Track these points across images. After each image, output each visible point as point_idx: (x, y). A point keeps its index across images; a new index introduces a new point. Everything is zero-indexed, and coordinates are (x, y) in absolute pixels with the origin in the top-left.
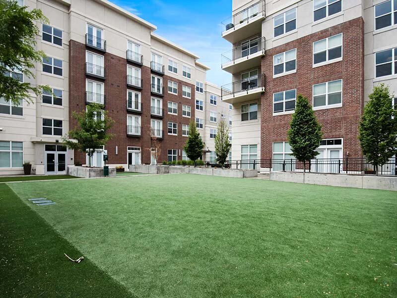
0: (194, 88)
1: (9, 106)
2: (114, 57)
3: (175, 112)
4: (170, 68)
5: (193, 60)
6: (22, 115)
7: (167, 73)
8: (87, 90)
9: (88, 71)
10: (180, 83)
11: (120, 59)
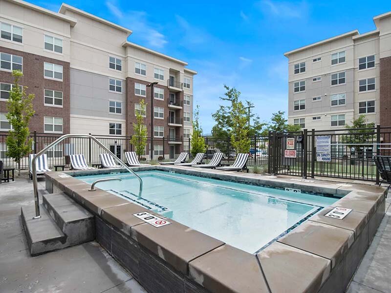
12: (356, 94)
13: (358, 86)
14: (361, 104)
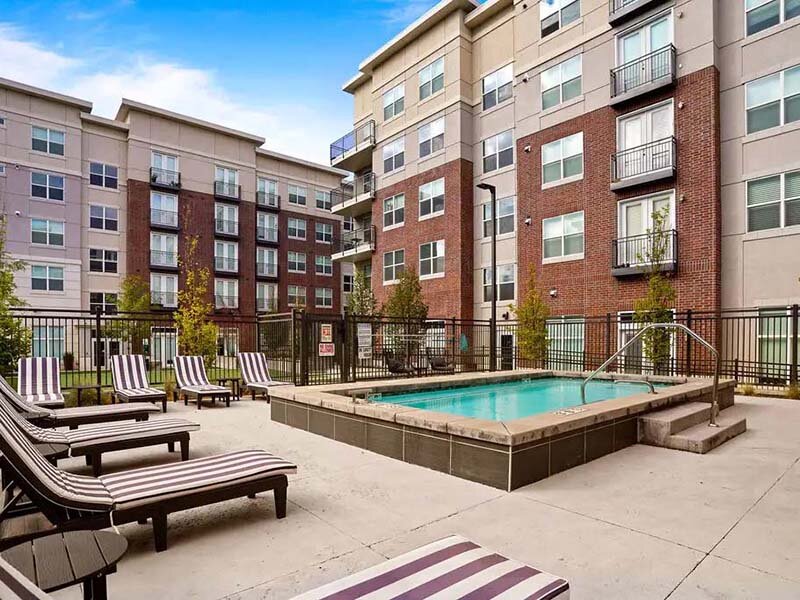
0: (340, 225)
1: (45, 280)
2: (194, 195)
3: (301, 267)
4: (293, 199)
5: (337, 179)
6: (62, 290)
7: (287, 206)
8: (151, 249)
9: (154, 220)
10: (311, 220)
11: (203, 196)
12: (85, 231)
13: (88, 216)
14: (93, 252)
